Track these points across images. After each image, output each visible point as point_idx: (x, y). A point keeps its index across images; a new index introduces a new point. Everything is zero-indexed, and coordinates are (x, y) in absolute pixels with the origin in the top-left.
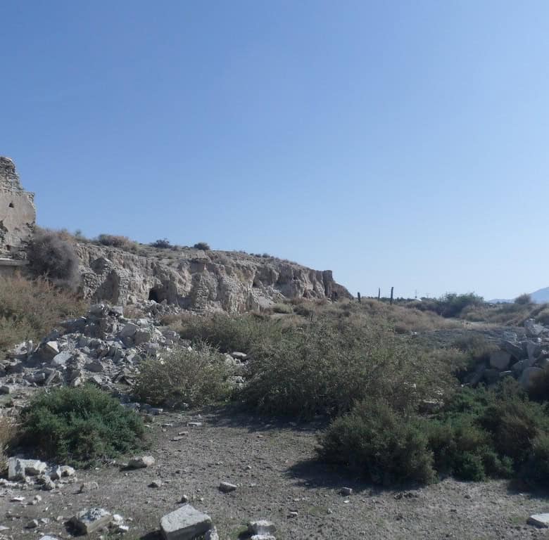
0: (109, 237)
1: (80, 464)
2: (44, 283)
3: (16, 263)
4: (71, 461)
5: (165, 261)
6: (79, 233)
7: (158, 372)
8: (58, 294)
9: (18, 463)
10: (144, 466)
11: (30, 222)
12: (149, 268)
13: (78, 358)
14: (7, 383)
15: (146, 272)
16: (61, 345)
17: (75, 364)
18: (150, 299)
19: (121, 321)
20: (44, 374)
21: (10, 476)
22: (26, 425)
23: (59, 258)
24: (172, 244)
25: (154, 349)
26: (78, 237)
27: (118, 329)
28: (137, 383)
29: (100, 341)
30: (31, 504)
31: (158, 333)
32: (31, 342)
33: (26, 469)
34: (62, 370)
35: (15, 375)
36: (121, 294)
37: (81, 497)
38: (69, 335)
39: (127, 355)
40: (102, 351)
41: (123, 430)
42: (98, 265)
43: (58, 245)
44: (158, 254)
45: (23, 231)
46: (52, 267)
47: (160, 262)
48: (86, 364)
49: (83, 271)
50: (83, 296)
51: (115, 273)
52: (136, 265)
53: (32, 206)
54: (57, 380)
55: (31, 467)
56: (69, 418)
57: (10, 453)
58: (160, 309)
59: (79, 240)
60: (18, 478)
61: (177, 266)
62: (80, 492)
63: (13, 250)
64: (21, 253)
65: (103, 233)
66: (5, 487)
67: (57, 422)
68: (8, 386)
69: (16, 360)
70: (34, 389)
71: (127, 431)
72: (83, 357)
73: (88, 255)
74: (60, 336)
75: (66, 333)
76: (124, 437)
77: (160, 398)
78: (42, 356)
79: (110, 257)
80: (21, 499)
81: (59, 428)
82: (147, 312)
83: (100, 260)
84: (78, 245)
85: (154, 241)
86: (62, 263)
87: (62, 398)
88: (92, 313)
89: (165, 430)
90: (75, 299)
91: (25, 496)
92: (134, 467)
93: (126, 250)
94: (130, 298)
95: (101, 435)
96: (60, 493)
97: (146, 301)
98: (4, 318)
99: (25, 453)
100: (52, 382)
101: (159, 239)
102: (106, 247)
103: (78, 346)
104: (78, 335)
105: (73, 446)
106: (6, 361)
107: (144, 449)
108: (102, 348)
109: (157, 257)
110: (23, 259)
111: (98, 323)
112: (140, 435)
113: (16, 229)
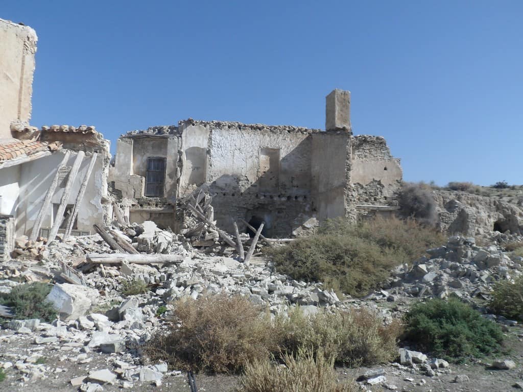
0: (457, 184)
1: (452, 359)
2: (412, 222)
3: (391, 208)
4: (445, 356)
5: (506, 199)
6: (432, 183)
7: (510, 290)
8: (423, 230)
9: (407, 353)
10: (506, 368)
11: (399, 179)
12: (492, 205)
13: (442, 277)
14: (393, 294)
15: (490, 209)
16: (429, 267)
17: (440, 282)
18: (495, 230)
19: (474, 249)
20: (417, 288)
21: (402, 361)
22: (410, 326)
23: (420, 202)
24: (510, 184)
25: (504, 272)
26: (432, 186)
27: (472, 255)
28: (492, 298)
29: (458, 264)
30: (418, 385)
31: (506, 258)
32: (407, 264)
33: (412, 357)
34: (430, 285)
35: (397, 288)
36: (470, 227)
37: (456, 386)
38: (434, 260)
39: (481, 275)
40: (460, 272)
41: (485, 337)
42: (450, 206)
43: (419, 193)
44: (499, 193)
45: (395, 186)
46: (416, 210)
47: (501, 200)
48: (448, 282)
49: (439, 211)
50: (441, 230)
51: (464, 211)
52: (481, 204)
53: (399, 168)
54: (427, 293)
55: (416, 357)
56: (441, 323)
57: (401, 345)
58: (504, 238)
59: (434, 188)
60: (407, 364)
61: (516, 202)
62: (455, 381)
63: (388, 200)
64: (394, 201)
65: (450, 181)
66: (399, 369)
67: (432, 325)
68: (393, 296)
69: (397, 277)
70: (411, 299)
71: (488, 337)
72: (445, 277)
73: (442, 199)
74: (428, 260)
75: (431, 258)
76: (487, 343)
77: (514, 312)
78: (415, 276)
79: (459, 199)
80: (411, 380)
81: (434, 330)
82: (493, 241)
83: (452, 202)
84: (434, 192)
85: (494, 183)
86: (424, 206)
87: (435, 307)
88: (451, 243)
89: (521, 340)
90: (435, 232)
91: (414, 378)
92: (497, 367)
93: (471, 192)
94: (478, 230)
95: (468, 339)
96: (440, 380)
97: (491, 232)
98: (387, 248)
99: (410, 346)
100: (424, 294)
101: (498, 182)
102: (455, 191)
103: (441, 268)
104: (441, 260)
105: (446, 345)
106: (391, 278)
107: (505, 354)
108: (460, 270)
109: (499, 196)
110: (396, 205)
111: (456, 250)
112: (500, 341)
113: (390, 185)
